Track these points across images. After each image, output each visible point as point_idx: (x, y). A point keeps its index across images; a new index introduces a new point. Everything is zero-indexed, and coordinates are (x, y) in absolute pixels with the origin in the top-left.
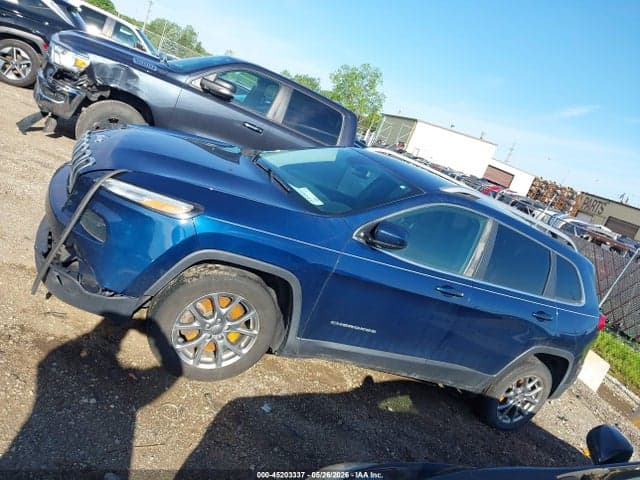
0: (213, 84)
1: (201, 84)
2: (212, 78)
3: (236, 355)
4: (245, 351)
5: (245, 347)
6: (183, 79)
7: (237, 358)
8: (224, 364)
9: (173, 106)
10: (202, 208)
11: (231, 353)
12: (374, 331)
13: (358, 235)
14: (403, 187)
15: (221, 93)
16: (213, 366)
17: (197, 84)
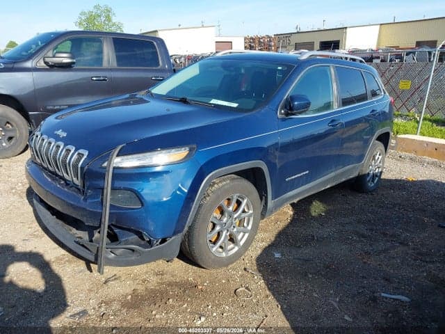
0: (54, 59)
1: (45, 63)
2: (50, 54)
3: (245, 233)
4: (249, 227)
5: (248, 225)
6: (29, 64)
7: (247, 235)
8: (242, 243)
9: (32, 89)
10: (195, 146)
11: (242, 234)
12: (307, 172)
13: (280, 113)
14: (280, 68)
15: (64, 63)
16: (236, 249)
17: (42, 64)
